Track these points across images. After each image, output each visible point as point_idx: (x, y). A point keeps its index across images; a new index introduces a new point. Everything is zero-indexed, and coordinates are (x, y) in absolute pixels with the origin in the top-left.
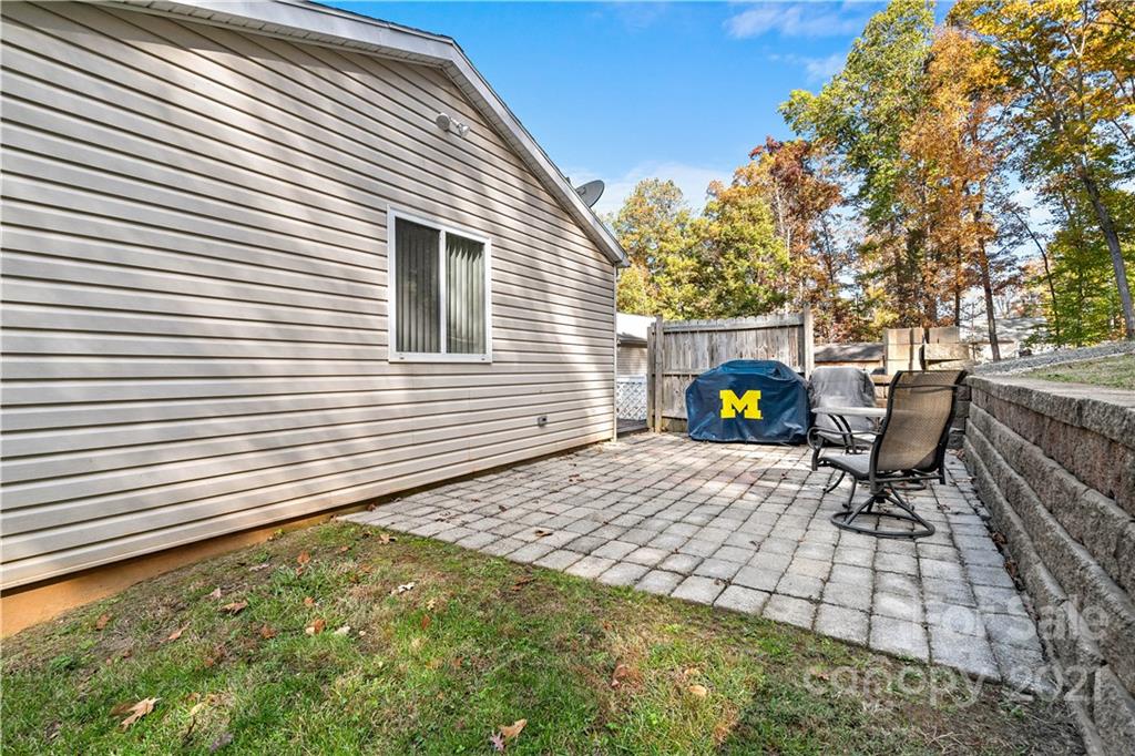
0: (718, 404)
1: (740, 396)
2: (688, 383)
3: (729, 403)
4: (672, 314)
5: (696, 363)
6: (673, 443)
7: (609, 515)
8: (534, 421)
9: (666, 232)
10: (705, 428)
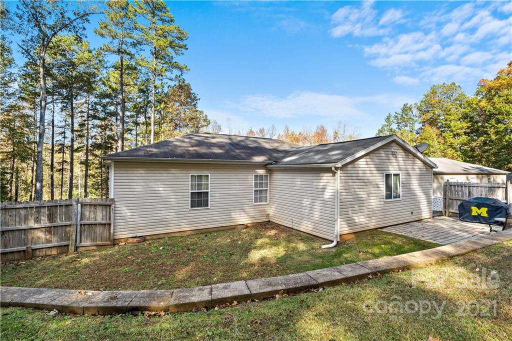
0: (471, 211)
1: (479, 209)
2: (459, 203)
3: (475, 211)
4: (454, 151)
5: (463, 196)
6: (453, 221)
7: (437, 236)
8: (410, 212)
9: (450, 110)
10: (465, 217)
